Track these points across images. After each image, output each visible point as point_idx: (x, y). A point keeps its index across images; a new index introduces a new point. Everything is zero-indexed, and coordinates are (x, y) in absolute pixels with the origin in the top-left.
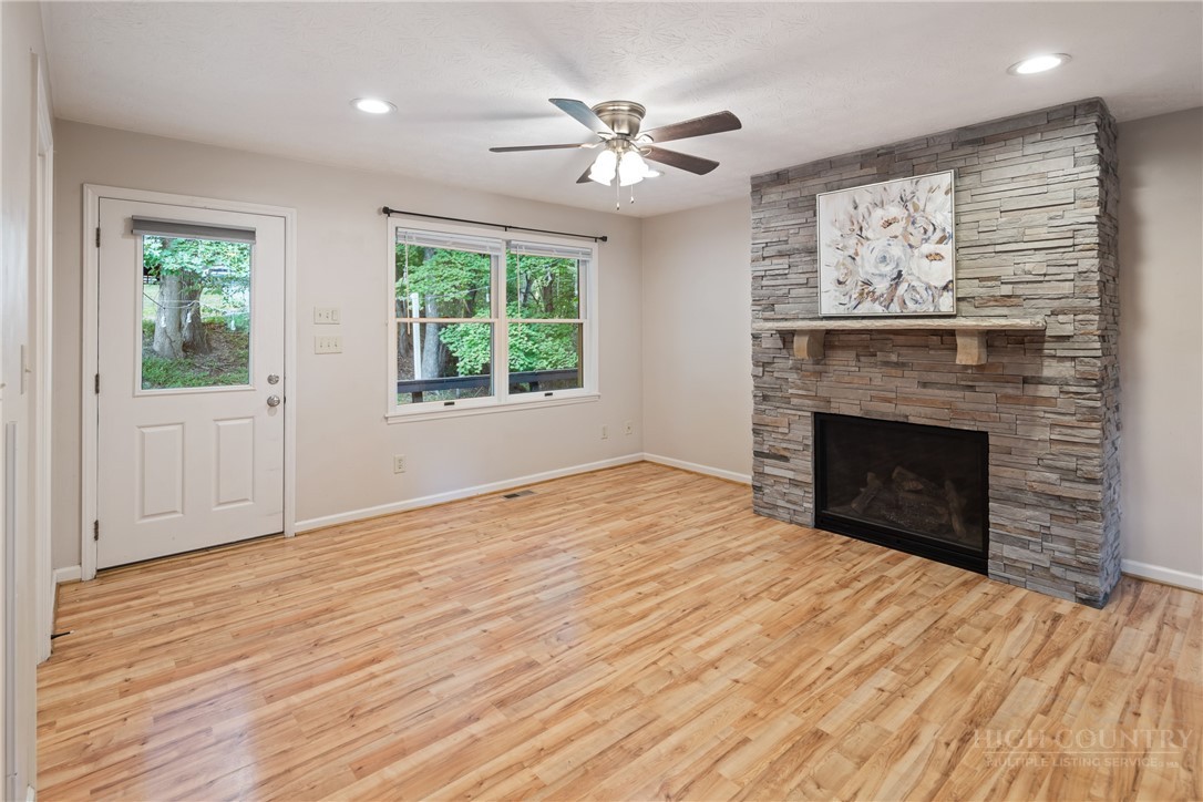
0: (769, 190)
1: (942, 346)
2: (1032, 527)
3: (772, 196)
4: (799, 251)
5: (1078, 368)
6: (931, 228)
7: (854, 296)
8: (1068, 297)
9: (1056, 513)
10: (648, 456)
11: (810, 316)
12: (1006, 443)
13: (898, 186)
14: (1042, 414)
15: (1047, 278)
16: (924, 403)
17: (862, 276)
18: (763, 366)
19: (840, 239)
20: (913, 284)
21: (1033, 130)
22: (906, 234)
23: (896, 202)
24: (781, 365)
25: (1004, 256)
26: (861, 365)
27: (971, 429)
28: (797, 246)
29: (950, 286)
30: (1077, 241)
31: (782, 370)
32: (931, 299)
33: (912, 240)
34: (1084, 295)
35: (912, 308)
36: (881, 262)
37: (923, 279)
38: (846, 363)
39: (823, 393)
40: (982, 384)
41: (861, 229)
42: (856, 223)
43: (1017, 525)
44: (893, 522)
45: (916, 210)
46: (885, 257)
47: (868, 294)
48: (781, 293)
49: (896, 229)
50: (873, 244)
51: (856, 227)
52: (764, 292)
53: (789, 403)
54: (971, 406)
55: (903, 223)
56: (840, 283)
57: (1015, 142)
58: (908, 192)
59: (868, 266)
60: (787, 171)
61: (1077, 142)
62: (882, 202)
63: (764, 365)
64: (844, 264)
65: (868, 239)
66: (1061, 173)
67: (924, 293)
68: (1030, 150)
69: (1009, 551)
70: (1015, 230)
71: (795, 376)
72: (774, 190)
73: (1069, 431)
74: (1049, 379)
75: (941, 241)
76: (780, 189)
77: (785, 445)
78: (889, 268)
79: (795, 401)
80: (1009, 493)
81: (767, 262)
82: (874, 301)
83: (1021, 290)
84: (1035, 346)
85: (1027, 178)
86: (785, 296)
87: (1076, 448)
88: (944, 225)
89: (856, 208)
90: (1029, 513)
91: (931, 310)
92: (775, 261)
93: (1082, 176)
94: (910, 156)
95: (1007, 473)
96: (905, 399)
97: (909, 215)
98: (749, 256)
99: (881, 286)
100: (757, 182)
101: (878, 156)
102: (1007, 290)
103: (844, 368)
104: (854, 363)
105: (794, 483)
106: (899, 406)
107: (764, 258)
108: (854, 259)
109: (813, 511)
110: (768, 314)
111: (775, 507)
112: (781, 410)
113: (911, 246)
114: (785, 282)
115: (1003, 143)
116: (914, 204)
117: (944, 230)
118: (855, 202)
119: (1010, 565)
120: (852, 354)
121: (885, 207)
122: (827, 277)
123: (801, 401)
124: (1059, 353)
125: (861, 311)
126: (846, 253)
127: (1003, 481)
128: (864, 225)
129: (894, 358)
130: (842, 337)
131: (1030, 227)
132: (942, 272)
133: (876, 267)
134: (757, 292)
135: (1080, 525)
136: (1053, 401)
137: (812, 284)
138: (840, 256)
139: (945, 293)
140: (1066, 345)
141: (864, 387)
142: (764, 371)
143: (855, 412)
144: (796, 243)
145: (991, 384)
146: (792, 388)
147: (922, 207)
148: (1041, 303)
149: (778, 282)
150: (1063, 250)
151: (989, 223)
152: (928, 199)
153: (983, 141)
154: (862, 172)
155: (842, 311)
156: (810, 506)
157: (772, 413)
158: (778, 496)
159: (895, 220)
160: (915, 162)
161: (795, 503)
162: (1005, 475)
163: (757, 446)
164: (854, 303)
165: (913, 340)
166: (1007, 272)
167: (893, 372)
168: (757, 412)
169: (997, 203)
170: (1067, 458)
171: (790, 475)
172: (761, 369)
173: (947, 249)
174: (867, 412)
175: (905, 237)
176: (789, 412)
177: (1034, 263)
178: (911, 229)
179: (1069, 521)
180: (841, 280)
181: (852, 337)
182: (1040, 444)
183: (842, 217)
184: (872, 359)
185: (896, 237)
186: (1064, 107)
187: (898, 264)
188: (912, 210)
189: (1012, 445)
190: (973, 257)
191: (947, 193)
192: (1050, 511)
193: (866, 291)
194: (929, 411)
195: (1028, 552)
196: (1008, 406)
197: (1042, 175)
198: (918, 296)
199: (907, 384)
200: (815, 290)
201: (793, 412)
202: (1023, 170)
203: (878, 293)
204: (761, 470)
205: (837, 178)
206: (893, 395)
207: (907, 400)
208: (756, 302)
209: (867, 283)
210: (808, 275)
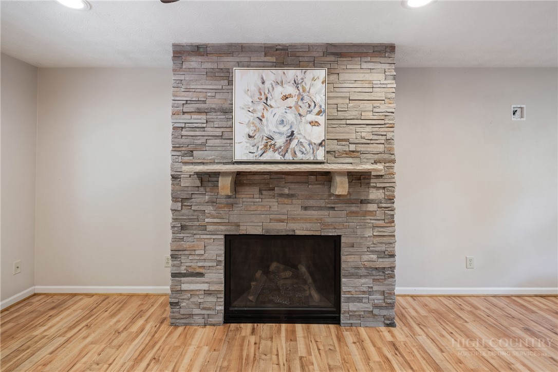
0: (189, 58)
1: (316, 182)
2: (365, 289)
3: (192, 63)
4: (215, 110)
5: (386, 193)
6: (313, 104)
7: (260, 147)
8: (381, 153)
9: (376, 278)
10: (39, 289)
11: (225, 161)
12: (351, 240)
13: (292, 73)
14: (369, 221)
15: (372, 142)
16: (305, 220)
17: (267, 133)
18: (182, 202)
19: (250, 104)
20: (301, 140)
21: (366, 54)
22: (297, 107)
23: (291, 83)
24: (198, 200)
25: (351, 127)
26: (263, 197)
27: (334, 235)
28: (213, 106)
29: (323, 143)
30: (387, 122)
31: (200, 204)
32: (312, 151)
33: (301, 111)
34: (389, 152)
35: (300, 157)
36: (280, 124)
37: (307, 138)
38: (252, 196)
39: (234, 219)
40: (339, 205)
41: (267, 99)
42: (263, 94)
43: (357, 289)
44: (278, 303)
45: (304, 91)
46: (283, 121)
47: (270, 146)
48: (199, 142)
49: (291, 102)
50: (275, 111)
51: (263, 97)
52: (184, 140)
53: (206, 230)
54: (333, 220)
55: (295, 99)
56: (250, 137)
57: (356, 59)
58: (299, 78)
59: (271, 126)
60: (205, 46)
61: (386, 66)
62: (282, 82)
63: (183, 200)
64: (253, 123)
65: (271, 107)
66: (379, 82)
67: (307, 147)
68: (365, 66)
69: (353, 307)
70: (357, 112)
71: (211, 208)
72: (194, 59)
73: (382, 229)
74: (373, 200)
75: (319, 113)
76: (200, 59)
77: (200, 264)
78: (285, 129)
79: (210, 228)
80: (353, 271)
81: (187, 116)
82: (275, 151)
83: (360, 148)
84: (367, 181)
85: (363, 82)
86: (204, 144)
87: (384, 239)
88: (321, 103)
89: (263, 83)
90: (363, 280)
91: (311, 159)
92: (194, 116)
93: (389, 86)
94: (298, 54)
95: (351, 259)
96: (293, 219)
97: (300, 94)
98: (170, 110)
99: (280, 141)
100: (178, 49)
101: (277, 50)
102: (352, 147)
103: (251, 200)
104: (258, 196)
105: (208, 293)
106: (289, 225)
107: (184, 113)
108: (261, 120)
109: (223, 312)
110: (186, 159)
111: (191, 315)
112: (198, 236)
113: (300, 115)
114: (203, 133)
115: (350, 59)
116: (303, 87)
117: (321, 106)
118: (262, 78)
119: (352, 315)
120: (256, 190)
121: (284, 86)
122: (240, 132)
123: (215, 227)
124: (378, 185)
125: (266, 157)
126: (256, 115)
127: (349, 264)
128: (269, 96)
129: (286, 191)
130: (249, 177)
131: (365, 111)
132: (318, 134)
133: (277, 127)
134: (177, 140)
135: (386, 282)
136: (374, 213)
137: (227, 136)
138: (250, 117)
139: (320, 148)
140: (381, 180)
141: (265, 213)
142: (182, 206)
143: (259, 231)
144: (212, 103)
145: (344, 205)
146: (208, 218)
147: (307, 90)
148: (369, 156)
149: (197, 133)
150: (379, 126)
151: (343, 106)
152: (312, 85)
153: (340, 55)
154: (267, 59)
155: (251, 158)
156: (221, 308)
157: (190, 239)
158: (193, 306)
159: (290, 96)
160: (301, 59)
161: (209, 309)
162: (350, 260)
163: (175, 268)
164: (260, 152)
165: (298, 178)
166: (352, 137)
167: (286, 201)
168: (175, 240)
169: (347, 95)
170: (381, 245)
171: (205, 287)
172: (180, 204)
173: (321, 119)
174: (267, 231)
175: (296, 108)
176: (205, 237)
177: (366, 132)
178: (300, 103)
179: (381, 281)
180: (251, 135)
181: (256, 177)
182: (368, 239)
183: (253, 88)
184: (271, 193)
185: (290, 107)
186: (381, 45)
187: (291, 127)
188: (301, 91)
189: (355, 241)
190: (334, 126)
191: (323, 83)
192: (373, 277)
193: (269, 144)
194: (308, 225)
195: (362, 304)
196: (353, 218)
197: (370, 82)
198: (304, 149)
199: (294, 208)
200: (229, 141)
201: (209, 237)
202: (360, 76)
203: (277, 146)
204: (178, 288)
205: (247, 59)
206: (285, 217)
207: (294, 220)
208: (175, 148)
209: (270, 138)
210: (223, 130)
